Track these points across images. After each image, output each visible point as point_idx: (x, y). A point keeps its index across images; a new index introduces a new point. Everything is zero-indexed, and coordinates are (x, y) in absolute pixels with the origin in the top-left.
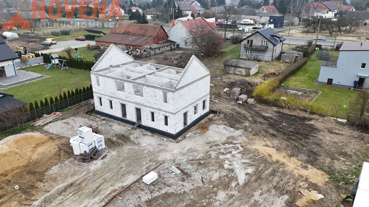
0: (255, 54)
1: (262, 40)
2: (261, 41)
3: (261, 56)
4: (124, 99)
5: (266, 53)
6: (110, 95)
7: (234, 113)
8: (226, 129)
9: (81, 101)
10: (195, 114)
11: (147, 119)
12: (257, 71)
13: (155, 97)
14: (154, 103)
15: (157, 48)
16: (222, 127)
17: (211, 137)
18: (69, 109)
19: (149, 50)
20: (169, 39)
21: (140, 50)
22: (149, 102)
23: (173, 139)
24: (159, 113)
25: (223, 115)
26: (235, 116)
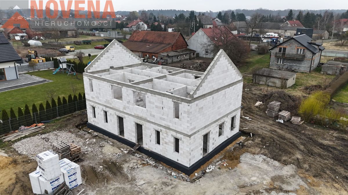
0: (288, 64)
1: (298, 48)
2: (296, 48)
3: (295, 67)
4: (121, 110)
5: (303, 63)
6: (105, 104)
7: (275, 137)
8: (268, 163)
9: (75, 111)
10: (219, 136)
11: (150, 141)
12: (294, 83)
13: (163, 109)
14: (161, 118)
15: (175, 56)
16: (261, 159)
17: (246, 175)
18: (57, 120)
19: (165, 58)
20: (188, 47)
21: (157, 57)
22: (154, 116)
23: (186, 174)
24: (167, 133)
25: (260, 139)
26: (278, 142)
